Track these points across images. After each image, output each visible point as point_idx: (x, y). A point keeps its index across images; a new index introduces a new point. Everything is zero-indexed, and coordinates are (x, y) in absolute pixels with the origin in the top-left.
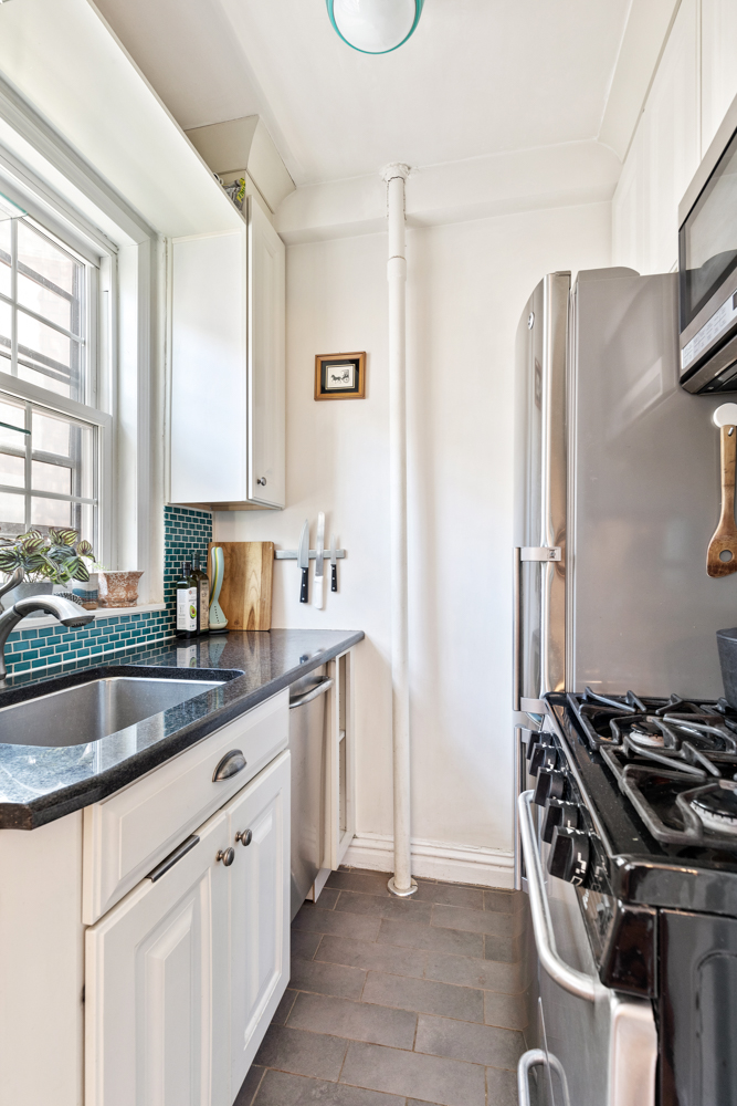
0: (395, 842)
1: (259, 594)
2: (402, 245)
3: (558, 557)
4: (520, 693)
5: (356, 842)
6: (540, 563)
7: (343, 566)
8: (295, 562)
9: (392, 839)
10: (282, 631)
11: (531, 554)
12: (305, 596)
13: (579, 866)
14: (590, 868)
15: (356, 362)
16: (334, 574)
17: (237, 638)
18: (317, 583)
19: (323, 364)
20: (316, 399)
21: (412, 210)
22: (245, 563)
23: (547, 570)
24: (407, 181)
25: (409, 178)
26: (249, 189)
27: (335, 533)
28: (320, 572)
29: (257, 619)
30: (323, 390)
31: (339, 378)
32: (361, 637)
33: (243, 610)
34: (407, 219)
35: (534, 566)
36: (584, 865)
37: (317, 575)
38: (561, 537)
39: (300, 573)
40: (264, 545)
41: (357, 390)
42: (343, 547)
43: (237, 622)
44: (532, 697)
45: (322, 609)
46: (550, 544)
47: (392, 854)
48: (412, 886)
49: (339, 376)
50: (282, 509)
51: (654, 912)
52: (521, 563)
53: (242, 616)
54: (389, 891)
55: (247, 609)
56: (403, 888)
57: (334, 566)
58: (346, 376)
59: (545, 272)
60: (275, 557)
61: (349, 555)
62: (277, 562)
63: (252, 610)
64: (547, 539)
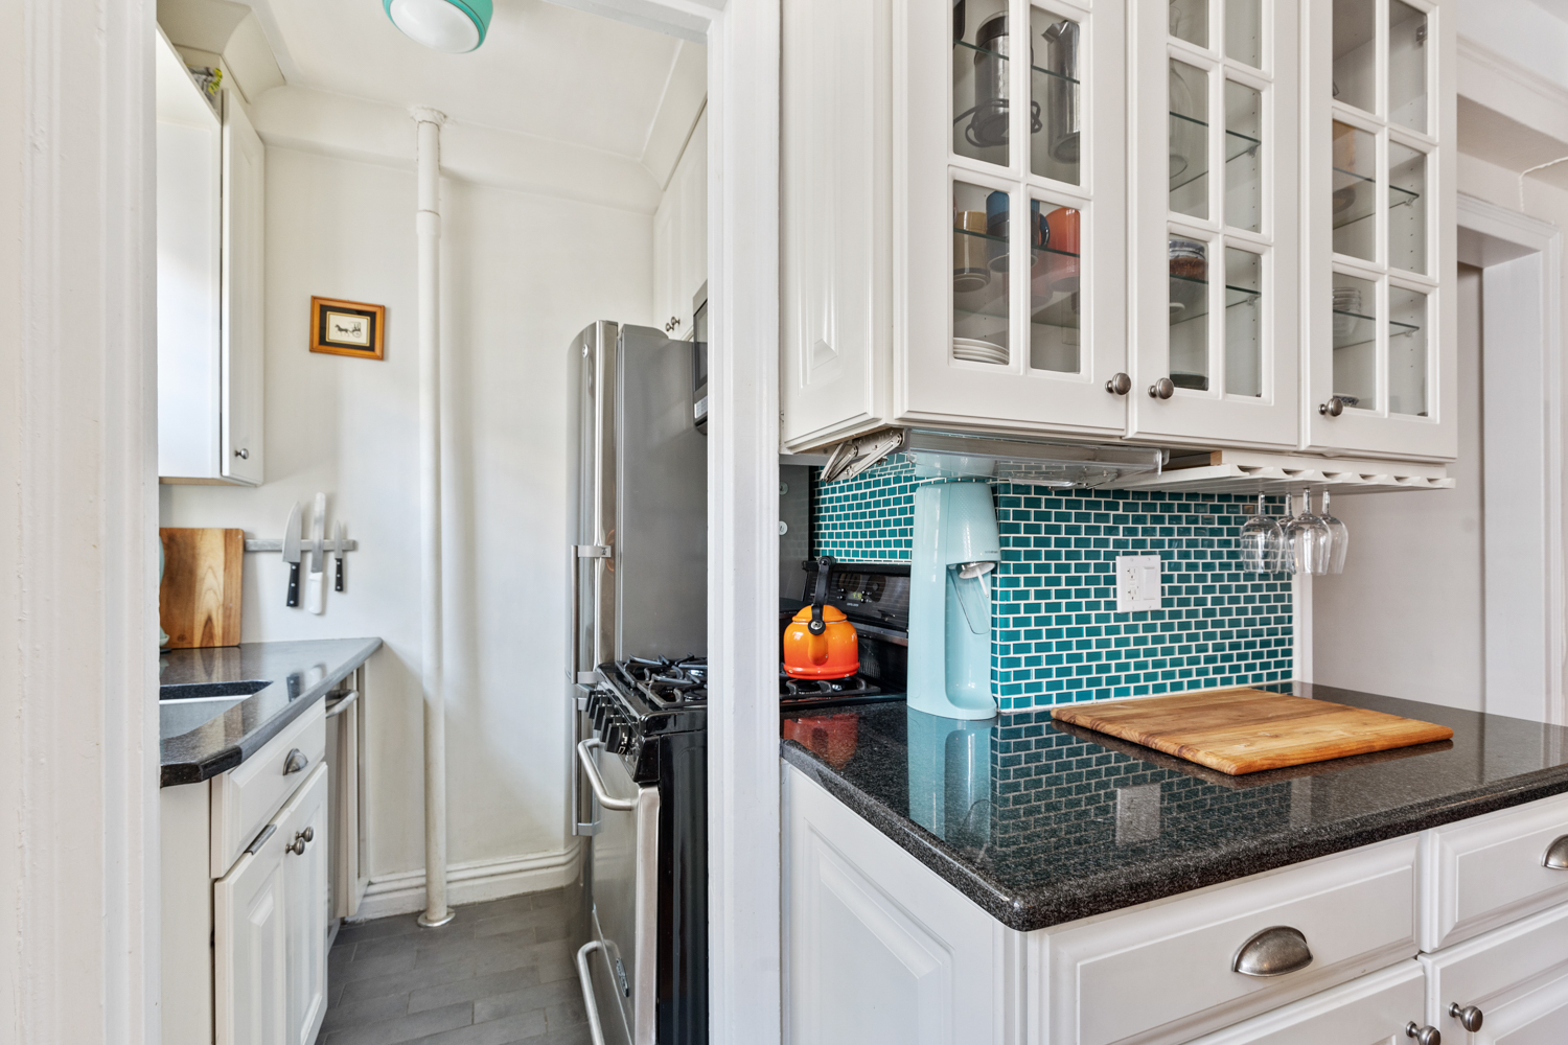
0: (427, 876)
1: (221, 599)
2: (436, 199)
3: (608, 554)
4: (577, 669)
5: (373, 889)
6: (592, 560)
7: (352, 559)
8: (280, 556)
9: (423, 872)
10: (258, 646)
11: (586, 552)
12: (294, 598)
13: (623, 740)
14: (630, 740)
15: (372, 315)
16: (340, 569)
17: (182, 659)
18: (312, 582)
19: (323, 309)
20: (312, 350)
21: (449, 163)
22: (194, 557)
23: (599, 566)
24: (442, 129)
25: (445, 127)
26: (226, 82)
27: (340, 518)
28: (319, 566)
29: (218, 630)
30: (323, 340)
31: (346, 331)
32: (380, 647)
33: (192, 621)
34: (441, 170)
35: (587, 562)
36: (626, 739)
37: (313, 571)
38: (611, 539)
39: (287, 570)
40: (229, 534)
41: (372, 349)
42: (352, 537)
43: (182, 638)
44: (586, 670)
45: (322, 613)
46: (601, 544)
47: (422, 891)
48: (448, 914)
49: (350, 329)
50: (256, 486)
51: (658, 737)
52: (577, 559)
53: (192, 628)
54: (420, 926)
55: (200, 619)
56: (439, 919)
57: (339, 560)
58: (357, 330)
59: (599, 316)
60: (245, 550)
61: (361, 546)
62: (250, 557)
63: (209, 620)
64: (598, 539)
